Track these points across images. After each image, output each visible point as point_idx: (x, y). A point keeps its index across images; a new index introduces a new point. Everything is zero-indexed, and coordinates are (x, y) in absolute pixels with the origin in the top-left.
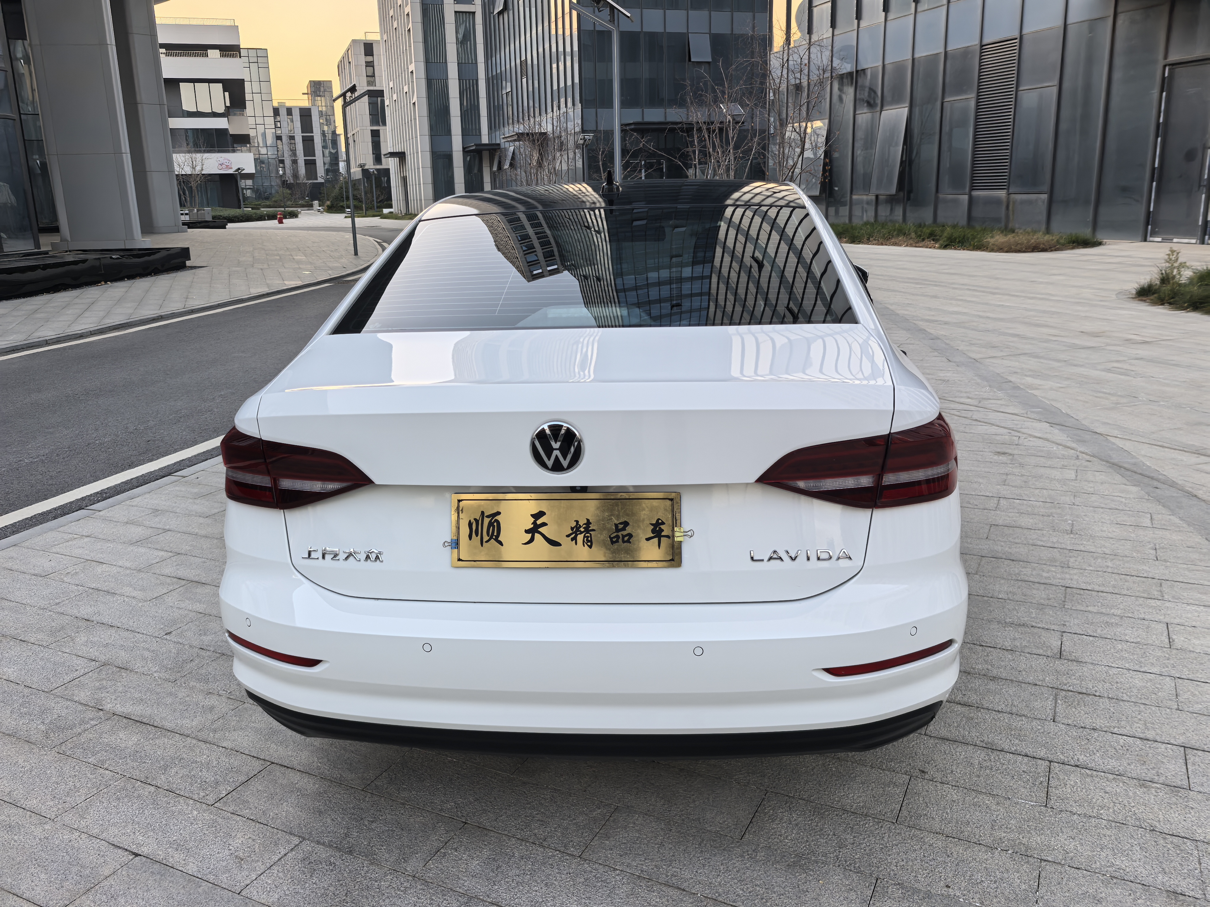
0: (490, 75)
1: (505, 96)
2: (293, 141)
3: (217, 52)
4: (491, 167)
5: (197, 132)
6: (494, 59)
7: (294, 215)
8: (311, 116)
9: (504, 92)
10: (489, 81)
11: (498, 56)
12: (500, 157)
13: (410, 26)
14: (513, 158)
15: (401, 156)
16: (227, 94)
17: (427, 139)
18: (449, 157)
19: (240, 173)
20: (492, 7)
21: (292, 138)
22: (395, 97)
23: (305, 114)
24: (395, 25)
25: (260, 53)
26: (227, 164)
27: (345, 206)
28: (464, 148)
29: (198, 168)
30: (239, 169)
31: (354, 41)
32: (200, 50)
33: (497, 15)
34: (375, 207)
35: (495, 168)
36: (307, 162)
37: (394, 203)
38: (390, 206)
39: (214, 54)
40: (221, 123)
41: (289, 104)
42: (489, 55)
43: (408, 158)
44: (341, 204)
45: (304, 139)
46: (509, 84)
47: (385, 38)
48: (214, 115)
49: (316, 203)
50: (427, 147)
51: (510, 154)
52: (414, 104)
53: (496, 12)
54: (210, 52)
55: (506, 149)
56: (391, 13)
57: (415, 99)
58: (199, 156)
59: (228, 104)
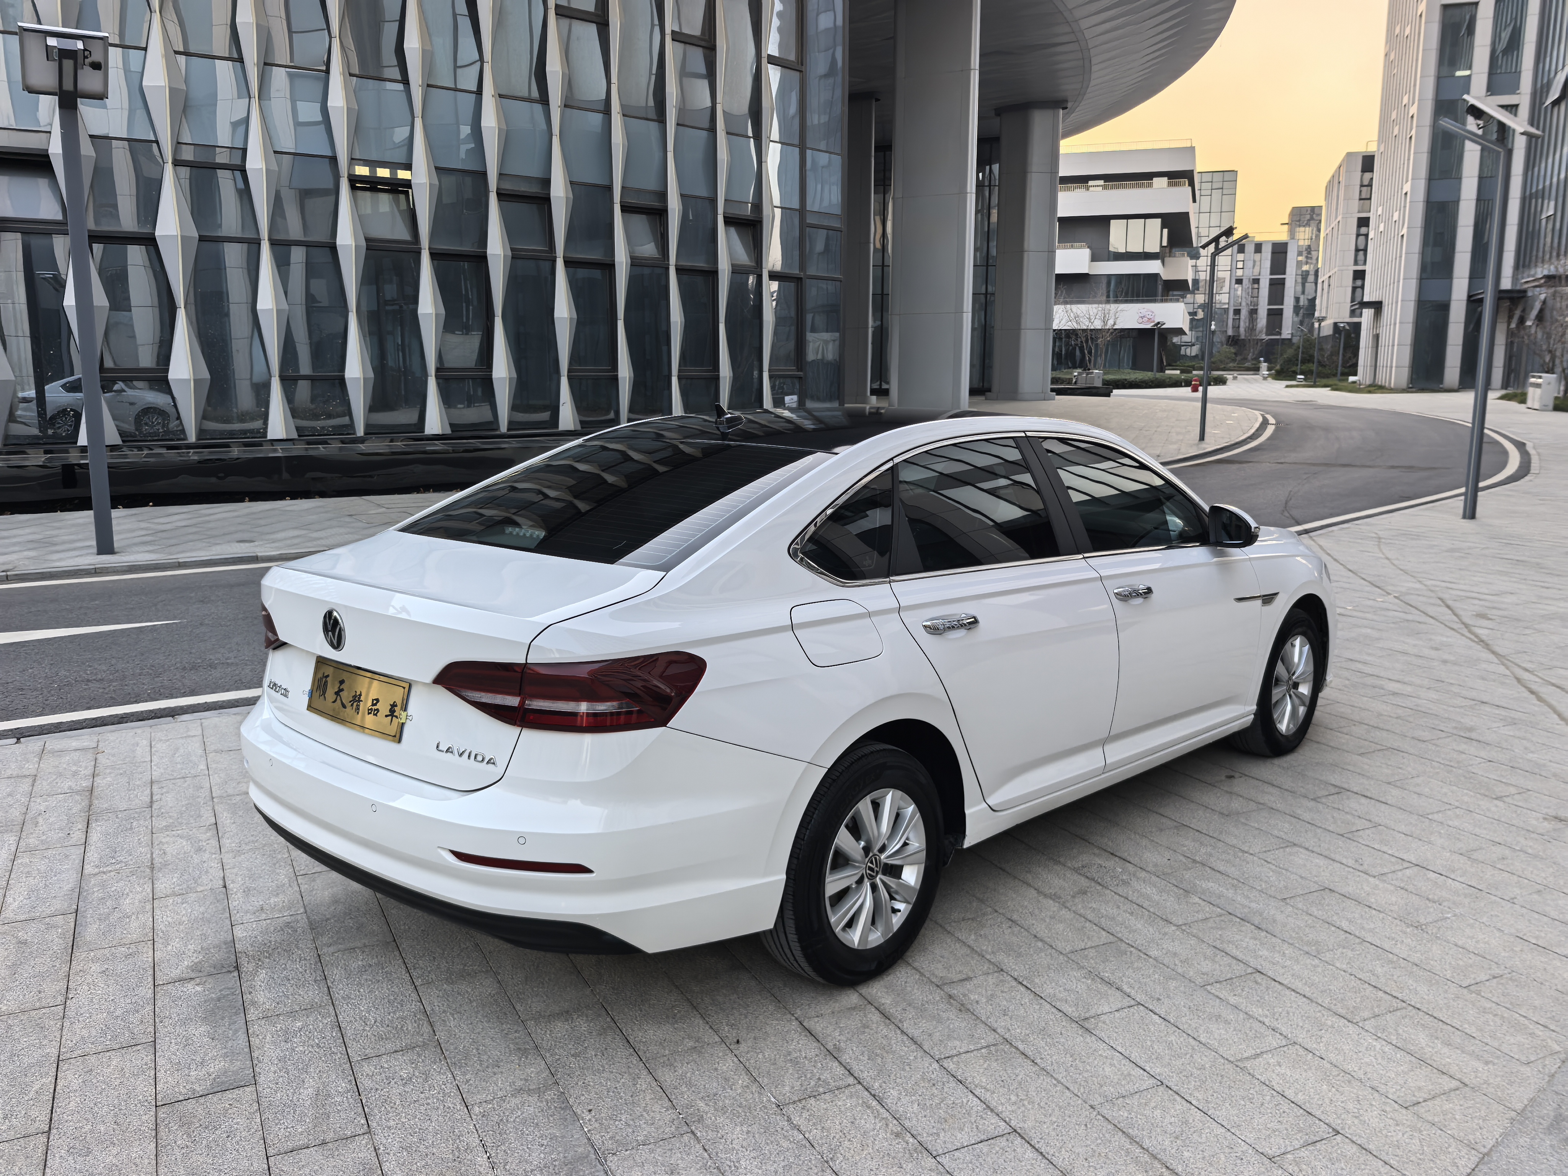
0: (1528, 193)
1: (1544, 222)
2: (1256, 286)
3: (1165, 180)
4: (1509, 324)
5: (1121, 278)
6: (1536, 169)
7: (1221, 381)
8: (1286, 253)
9: (1544, 216)
10: (1525, 201)
11: (1543, 165)
12: (1524, 311)
13: (1413, 132)
14: (1541, 311)
15: (1377, 306)
16: (1165, 231)
17: (1413, 284)
18: (1444, 308)
19: (1159, 329)
20: (1545, 95)
21: (1256, 281)
22: (1381, 228)
23: (1280, 251)
24: (1396, 132)
25: (1227, 177)
26: (1149, 317)
27: (1298, 371)
28: (1469, 297)
29: (1110, 323)
30: (1159, 323)
31: (1349, 154)
32: (1145, 178)
33: (1550, 107)
34: (1339, 374)
35: (1513, 325)
36: (1271, 313)
37: (1360, 369)
38: (1355, 374)
39: (1160, 183)
40: (1152, 267)
41: (1258, 238)
42: (1530, 163)
43: (1386, 310)
44: (1294, 369)
45: (1273, 283)
46: (1552, 204)
47: (1382, 149)
48: (1146, 256)
49: (1264, 365)
50: (1412, 295)
51: (1538, 306)
52: (1403, 236)
53: (1549, 101)
54: (1155, 180)
55: (1534, 298)
56: (1394, 116)
57: (1404, 231)
58: (1113, 307)
59: (1165, 243)
